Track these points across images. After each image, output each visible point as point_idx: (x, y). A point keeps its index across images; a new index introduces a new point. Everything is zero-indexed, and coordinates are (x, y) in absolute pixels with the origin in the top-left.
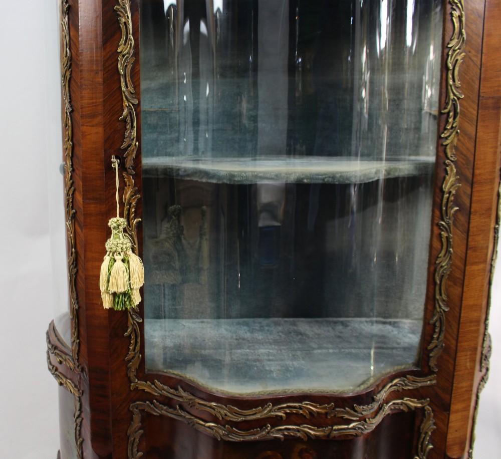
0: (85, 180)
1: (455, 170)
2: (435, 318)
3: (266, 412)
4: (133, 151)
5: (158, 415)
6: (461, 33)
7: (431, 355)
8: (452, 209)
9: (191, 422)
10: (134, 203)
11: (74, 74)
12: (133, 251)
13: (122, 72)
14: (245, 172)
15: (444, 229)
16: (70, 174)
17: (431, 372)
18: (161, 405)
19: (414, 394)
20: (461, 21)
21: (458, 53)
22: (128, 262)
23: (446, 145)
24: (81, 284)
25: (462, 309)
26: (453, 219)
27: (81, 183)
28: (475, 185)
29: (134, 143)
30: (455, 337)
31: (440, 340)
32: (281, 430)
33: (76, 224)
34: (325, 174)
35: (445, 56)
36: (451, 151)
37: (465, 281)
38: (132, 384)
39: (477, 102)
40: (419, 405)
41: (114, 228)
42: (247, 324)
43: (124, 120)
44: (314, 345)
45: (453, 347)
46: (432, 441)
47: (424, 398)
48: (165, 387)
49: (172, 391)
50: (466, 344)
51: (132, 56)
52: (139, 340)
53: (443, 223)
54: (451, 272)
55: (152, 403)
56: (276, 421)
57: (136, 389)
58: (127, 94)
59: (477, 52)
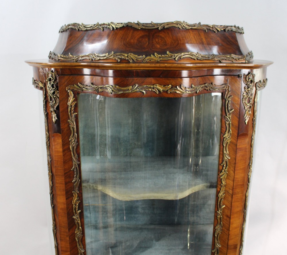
6: (220, 223)
13: (77, 240)
20: (221, 219)
21: (219, 231)
35: (214, 232)
39: (227, 247)
51: (81, 235)
59: (227, 230)
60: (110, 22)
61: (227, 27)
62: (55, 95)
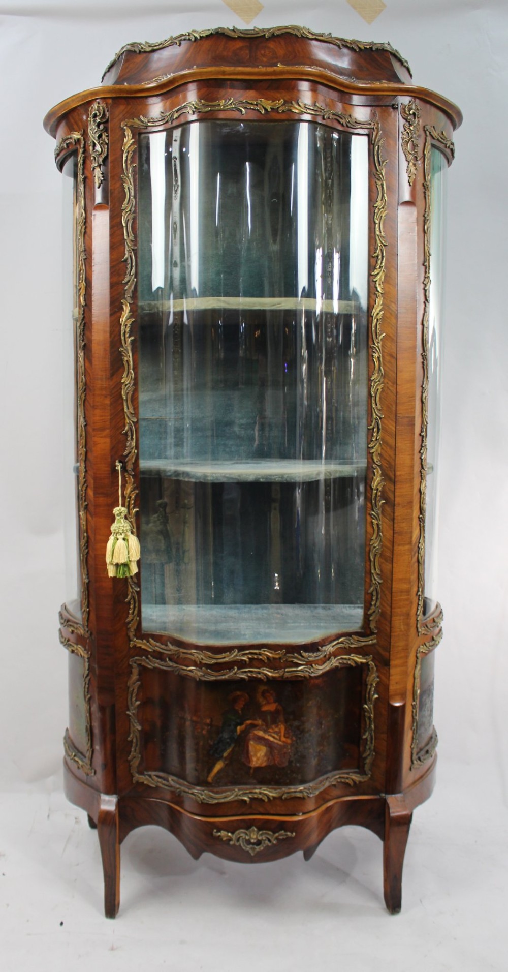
0: (95, 479)
1: (380, 472)
2: (372, 589)
3: (233, 656)
4: (132, 457)
5: (152, 667)
6: (380, 369)
7: (371, 618)
8: (380, 502)
9: (178, 670)
10: (133, 497)
11: (88, 397)
12: (132, 533)
13: (124, 397)
14: (215, 474)
15: (375, 518)
16: (83, 474)
17: (372, 634)
18: (154, 660)
19: (359, 651)
20: (379, 361)
21: (378, 384)
22: (128, 540)
23: (373, 453)
24: (91, 562)
25: (393, 581)
26: (381, 509)
27: (92, 482)
28: (397, 484)
29: (133, 451)
30: (389, 603)
31: (377, 606)
32: (245, 672)
33: (88, 514)
34: (276, 475)
35: (370, 387)
36: (377, 458)
37: (394, 558)
38: (131, 642)
39: (395, 420)
40: (364, 661)
41: (118, 515)
42: (238, 609)
43: (126, 434)
44: (289, 621)
45: (389, 612)
46: (376, 692)
47: (368, 655)
48: (158, 644)
49: (163, 646)
50: (399, 610)
51: (132, 386)
52: (137, 605)
53: (373, 513)
54: (382, 551)
55: (147, 658)
56: (241, 664)
57: (135, 646)
58: (128, 414)
59: (393, 383)
60: (190, 31)
61: (375, 44)
62: (102, 140)
